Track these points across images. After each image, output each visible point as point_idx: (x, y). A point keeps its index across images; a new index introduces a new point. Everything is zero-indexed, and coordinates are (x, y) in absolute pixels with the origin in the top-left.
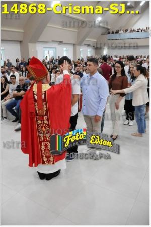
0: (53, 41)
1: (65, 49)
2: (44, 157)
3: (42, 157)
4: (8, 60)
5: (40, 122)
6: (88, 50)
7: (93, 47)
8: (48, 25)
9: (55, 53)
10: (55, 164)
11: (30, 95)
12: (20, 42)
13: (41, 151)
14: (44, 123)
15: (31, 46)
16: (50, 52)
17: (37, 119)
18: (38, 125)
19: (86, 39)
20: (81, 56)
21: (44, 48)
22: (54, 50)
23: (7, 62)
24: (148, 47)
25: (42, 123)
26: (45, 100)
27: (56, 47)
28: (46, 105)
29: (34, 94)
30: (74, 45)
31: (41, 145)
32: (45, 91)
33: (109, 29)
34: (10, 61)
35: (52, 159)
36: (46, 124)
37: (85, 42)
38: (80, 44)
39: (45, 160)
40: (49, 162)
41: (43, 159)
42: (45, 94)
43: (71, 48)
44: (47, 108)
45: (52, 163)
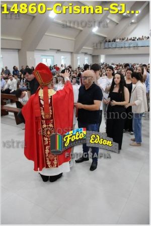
0: (51, 49)
1: (62, 57)
2: (48, 161)
3: (46, 160)
4: (6, 68)
5: (45, 126)
6: (86, 58)
7: (91, 55)
8: (46, 34)
9: (53, 61)
10: (59, 167)
11: (36, 100)
12: (19, 50)
13: (45, 154)
14: (49, 127)
15: (29, 54)
16: (48, 59)
17: (42, 123)
18: (43, 129)
19: (84, 48)
20: (79, 64)
21: (42, 56)
22: (52, 58)
23: (5, 69)
24: (148, 55)
25: (47, 127)
26: (51, 105)
27: (54, 55)
28: (52, 109)
29: (40, 99)
30: (72, 53)
31: (45, 149)
32: (51, 96)
33: (105, 38)
34: (8, 69)
35: (55, 162)
36: (51, 128)
37: (82, 51)
38: (77, 52)
39: (49, 163)
40: (52, 165)
41: (46, 163)
42: (51, 99)
43: (69, 56)
44: (52, 112)
45: (56, 166)
